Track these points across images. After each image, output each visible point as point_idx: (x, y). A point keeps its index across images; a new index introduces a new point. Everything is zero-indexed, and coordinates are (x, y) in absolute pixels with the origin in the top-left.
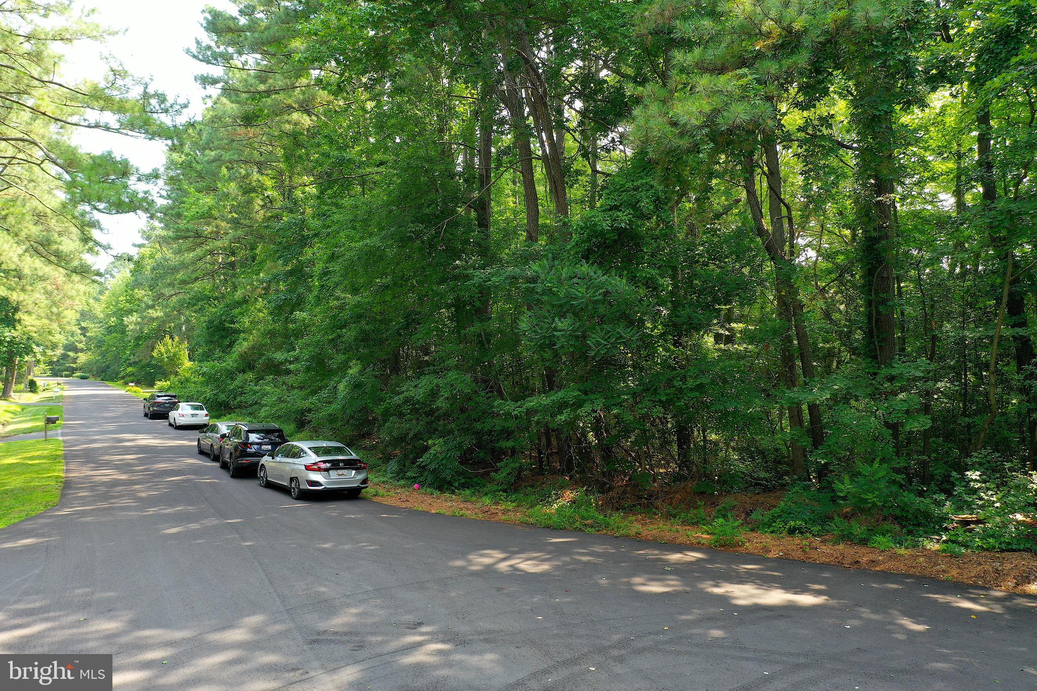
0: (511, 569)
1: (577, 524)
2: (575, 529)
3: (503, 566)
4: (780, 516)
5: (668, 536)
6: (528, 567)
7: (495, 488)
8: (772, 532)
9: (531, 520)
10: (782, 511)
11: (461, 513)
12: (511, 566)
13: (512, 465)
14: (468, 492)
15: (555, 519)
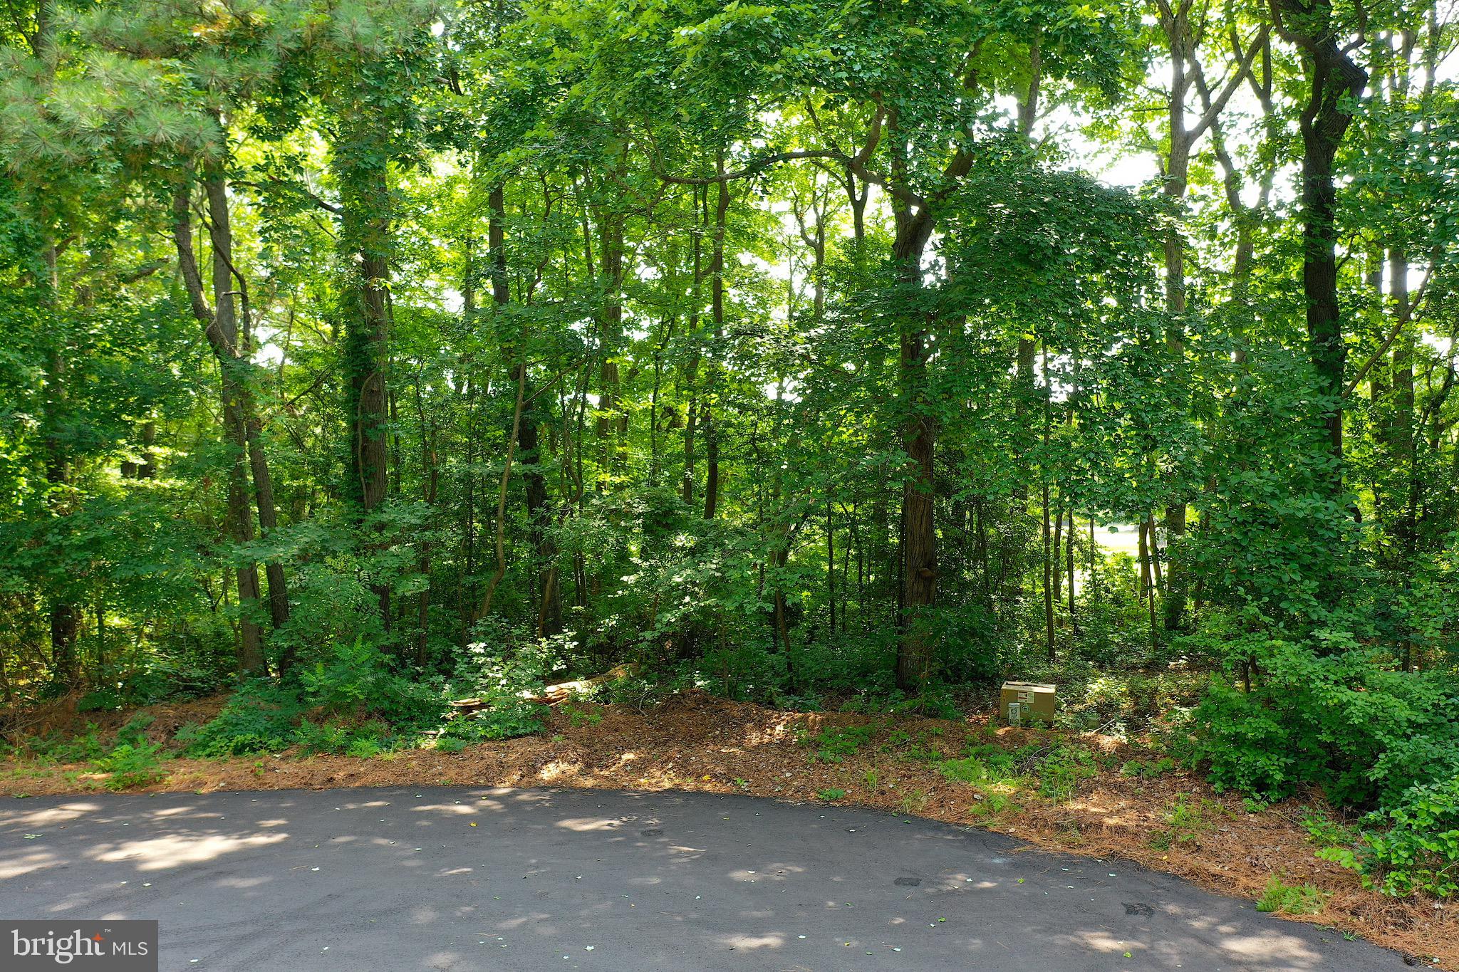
4: (222, 731)
5: (32, 784)
8: (209, 756)
10: (226, 723)
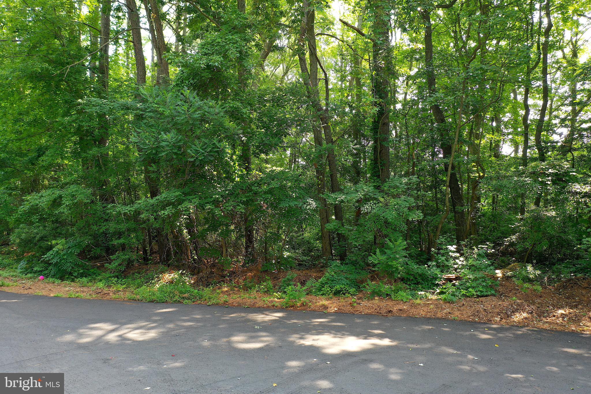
0: (119, 339)
1: (177, 297)
2: (175, 301)
3: (112, 337)
5: (249, 302)
6: (135, 335)
7: (108, 275)
8: (322, 295)
9: (138, 297)
10: (328, 279)
11: (77, 295)
12: (120, 336)
13: (123, 257)
14: (84, 279)
15: (158, 294)
